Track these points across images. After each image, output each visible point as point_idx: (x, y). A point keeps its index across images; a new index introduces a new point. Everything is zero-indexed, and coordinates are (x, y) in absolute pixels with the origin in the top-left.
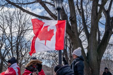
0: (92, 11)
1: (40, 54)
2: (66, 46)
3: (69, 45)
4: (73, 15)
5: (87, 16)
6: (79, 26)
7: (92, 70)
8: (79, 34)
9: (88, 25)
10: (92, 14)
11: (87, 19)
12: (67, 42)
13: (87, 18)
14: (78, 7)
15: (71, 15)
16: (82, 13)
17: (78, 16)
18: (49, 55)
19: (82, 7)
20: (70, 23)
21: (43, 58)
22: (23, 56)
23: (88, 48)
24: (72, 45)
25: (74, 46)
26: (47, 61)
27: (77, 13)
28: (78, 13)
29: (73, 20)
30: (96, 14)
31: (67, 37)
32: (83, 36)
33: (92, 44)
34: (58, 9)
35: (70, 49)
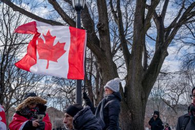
0: (136, 15)
1: (44, 89)
2: (91, 73)
3: (95, 74)
4: (104, 22)
5: (128, 23)
6: (114, 41)
7: (132, 115)
8: (112, 54)
9: (129, 39)
10: (135, 21)
11: (126, 30)
12: (92, 68)
13: (127, 27)
14: (112, 7)
15: (100, 21)
16: (119, 18)
17: (112, 23)
18: (61, 90)
19: (118, 7)
20: (98, 34)
21: (49, 95)
22: (12, 91)
23: (127, 78)
24: (101, 72)
25: (103, 74)
26: (56, 100)
27: (111, 17)
28: (113, 18)
29: (104, 29)
30: (141, 21)
31: (92, 59)
32: (119, 59)
33: (134, 71)
35: (97, 79)
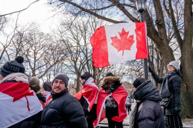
0: (185, 10)
1: (120, 69)
2: (153, 57)
3: (156, 57)
4: (160, 18)
5: (178, 17)
6: (169, 31)
7: (187, 86)
8: (168, 41)
9: (180, 29)
10: (185, 14)
11: (178, 22)
12: (153, 53)
13: (178, 20)
14: (165, 6)
15: (157, 17)
16: (171, 14)
17: (167, 18)
18: (132, 70)
19: (170, 6)
20: (156, 28)
21: (124, 73)
22: (100, 71)
23: (181, 59)
24: (161, 55)
25: (162, 56)
26: (128, 76)
27: (165, 14)
28: (167, 14)
29: (161, 23)
30: (190, 14)
31: (153, 46)
32: (174, 44)
33: (187, 53)
34: (141, 11)
35: (157, 60)
